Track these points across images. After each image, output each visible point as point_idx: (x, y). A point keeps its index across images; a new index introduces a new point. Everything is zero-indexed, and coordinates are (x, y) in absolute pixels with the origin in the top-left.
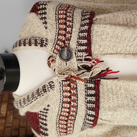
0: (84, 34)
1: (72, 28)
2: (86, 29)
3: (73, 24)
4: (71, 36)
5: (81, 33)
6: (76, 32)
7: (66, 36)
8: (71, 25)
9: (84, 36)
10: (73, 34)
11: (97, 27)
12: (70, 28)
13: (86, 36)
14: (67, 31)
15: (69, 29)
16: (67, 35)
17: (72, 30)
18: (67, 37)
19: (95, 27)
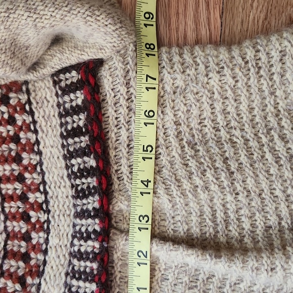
0: (88, 264)
1: (48, 232)
2: (92, 252)
3: (48, 217)
4: (45, 259)
5: (79, 260)
6: (59, 250)
7: (30, 259)
8: (44, 223)
9: (88, 270)
10: (51, 254)
11: (124, 242)
12: (42, 234)
13: (95, 272)
14: (34, 242)
15: (37, 237)
16: (32, 255)
17: (47, 241)
18: (33, 262)
19: (120, 241)
